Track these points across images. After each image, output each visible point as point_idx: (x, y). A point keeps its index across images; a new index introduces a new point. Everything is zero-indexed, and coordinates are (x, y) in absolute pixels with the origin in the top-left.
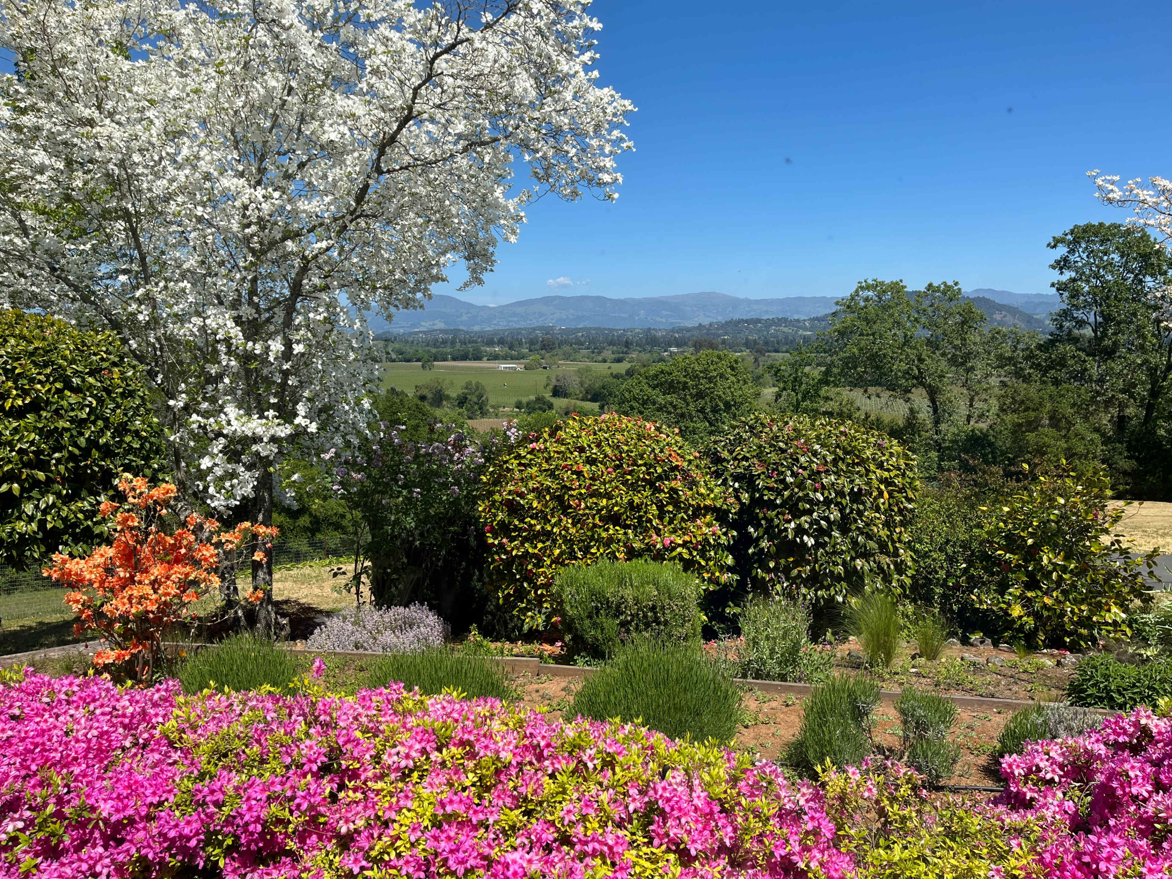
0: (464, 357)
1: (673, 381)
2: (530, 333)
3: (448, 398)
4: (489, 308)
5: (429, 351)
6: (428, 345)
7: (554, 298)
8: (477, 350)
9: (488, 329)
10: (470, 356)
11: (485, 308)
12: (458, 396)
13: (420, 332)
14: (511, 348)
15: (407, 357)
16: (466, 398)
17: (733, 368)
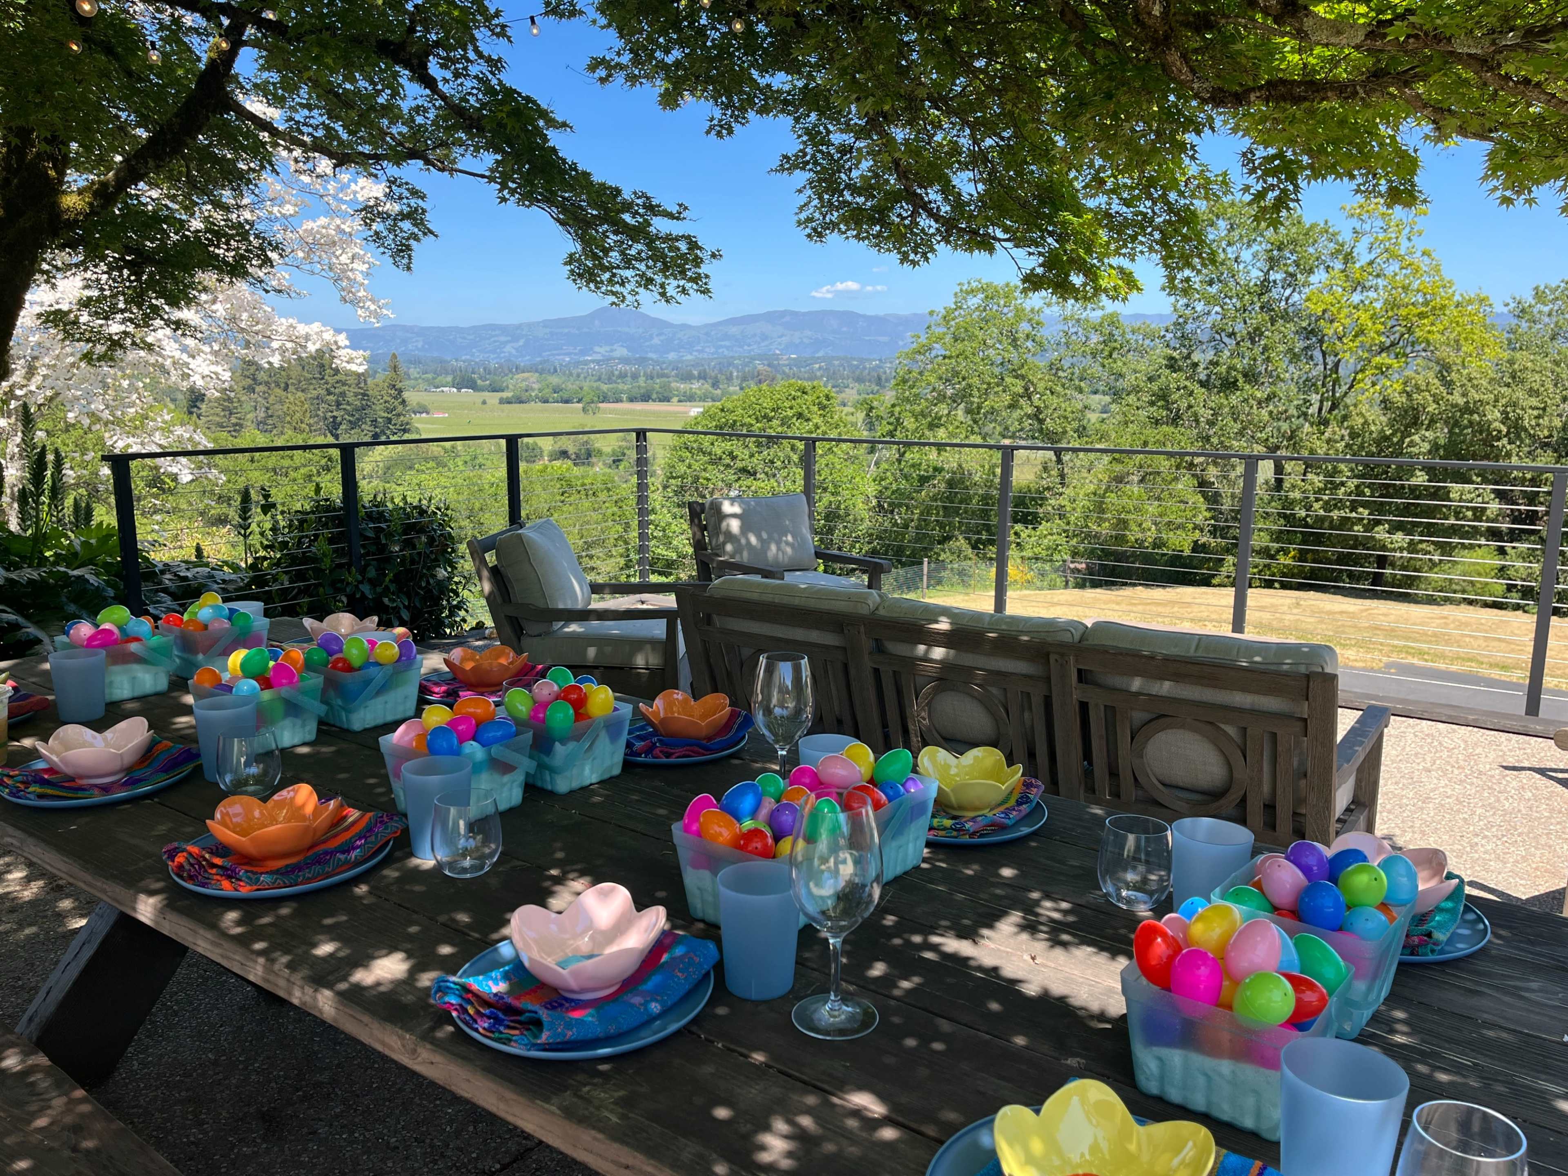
0: (646, 398)
1: (735, 422)
2: (746, 365)
3: (600, 453)
4: (689, 327)
5: (598, 388)
6: (599, 379)
7: (784, 313)
8: (666, 387)
9: (689, 357)
10: (654, 396)
11: (684, 327)
12: (614, 451)
13: (593, 361)
14: (715, 385)
15: (566, 396)
16: (624, 454)
17: (823, 407)
